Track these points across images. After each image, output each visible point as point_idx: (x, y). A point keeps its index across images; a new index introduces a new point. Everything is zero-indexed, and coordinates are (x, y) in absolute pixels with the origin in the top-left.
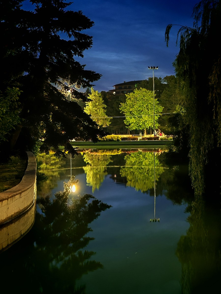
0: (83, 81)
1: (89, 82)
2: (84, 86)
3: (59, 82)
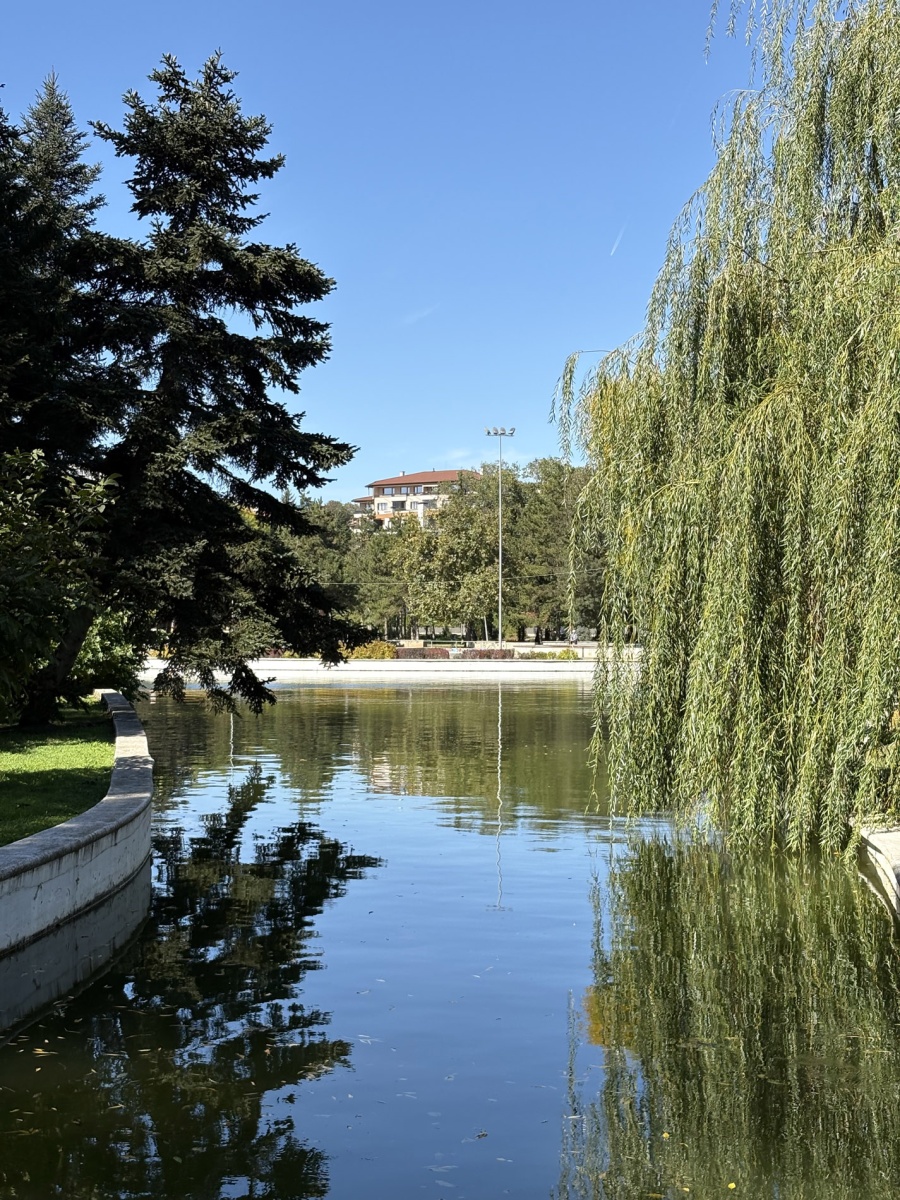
1: (316, 468)
3: (221, 469)
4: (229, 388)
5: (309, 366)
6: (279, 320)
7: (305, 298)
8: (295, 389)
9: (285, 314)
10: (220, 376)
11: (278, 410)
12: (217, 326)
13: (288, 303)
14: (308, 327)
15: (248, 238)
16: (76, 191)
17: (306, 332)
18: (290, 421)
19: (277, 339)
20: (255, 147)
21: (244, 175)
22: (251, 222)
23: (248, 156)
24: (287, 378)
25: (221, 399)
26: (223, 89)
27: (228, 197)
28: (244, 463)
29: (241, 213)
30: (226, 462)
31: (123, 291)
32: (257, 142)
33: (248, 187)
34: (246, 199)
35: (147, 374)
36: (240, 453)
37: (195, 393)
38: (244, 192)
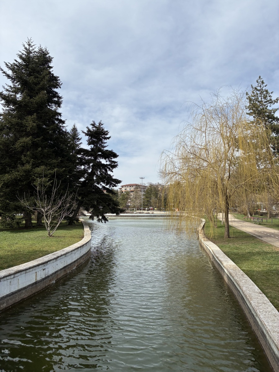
0: (113, 184)
1: (116, 184)
2: (113, 186)
3: (101, 184)
4: (102, 172)
5: (115, 168)
6: (110, 161)
7: (114, 158)
8: (112, 172)
9: (111, 160)
10: (101, 170)
11: (110, 175)
12: (100, 162)
13: (111, 159)
14: (115, 162)
15: (105, 149)
16: (78, 141)
17: (114, 163)
18: (112, 177)
19: (110, 164)
20: (106, 135)
21: (105, 139)
22: (106, 146)
23: (105, 136)
24: (111, 170)
25: (101, 173)
26: (102, 126)
27: (102, 143)
28: (104, 183)
29: (104, 145)
30: (101, 183)
31: (86, 157)
32: (107, 134)
33: (105, 141)
34: (105, 143)
35: (89, 170)
36: (104, 182)
37: (97, 172)
38: (105, 142)
